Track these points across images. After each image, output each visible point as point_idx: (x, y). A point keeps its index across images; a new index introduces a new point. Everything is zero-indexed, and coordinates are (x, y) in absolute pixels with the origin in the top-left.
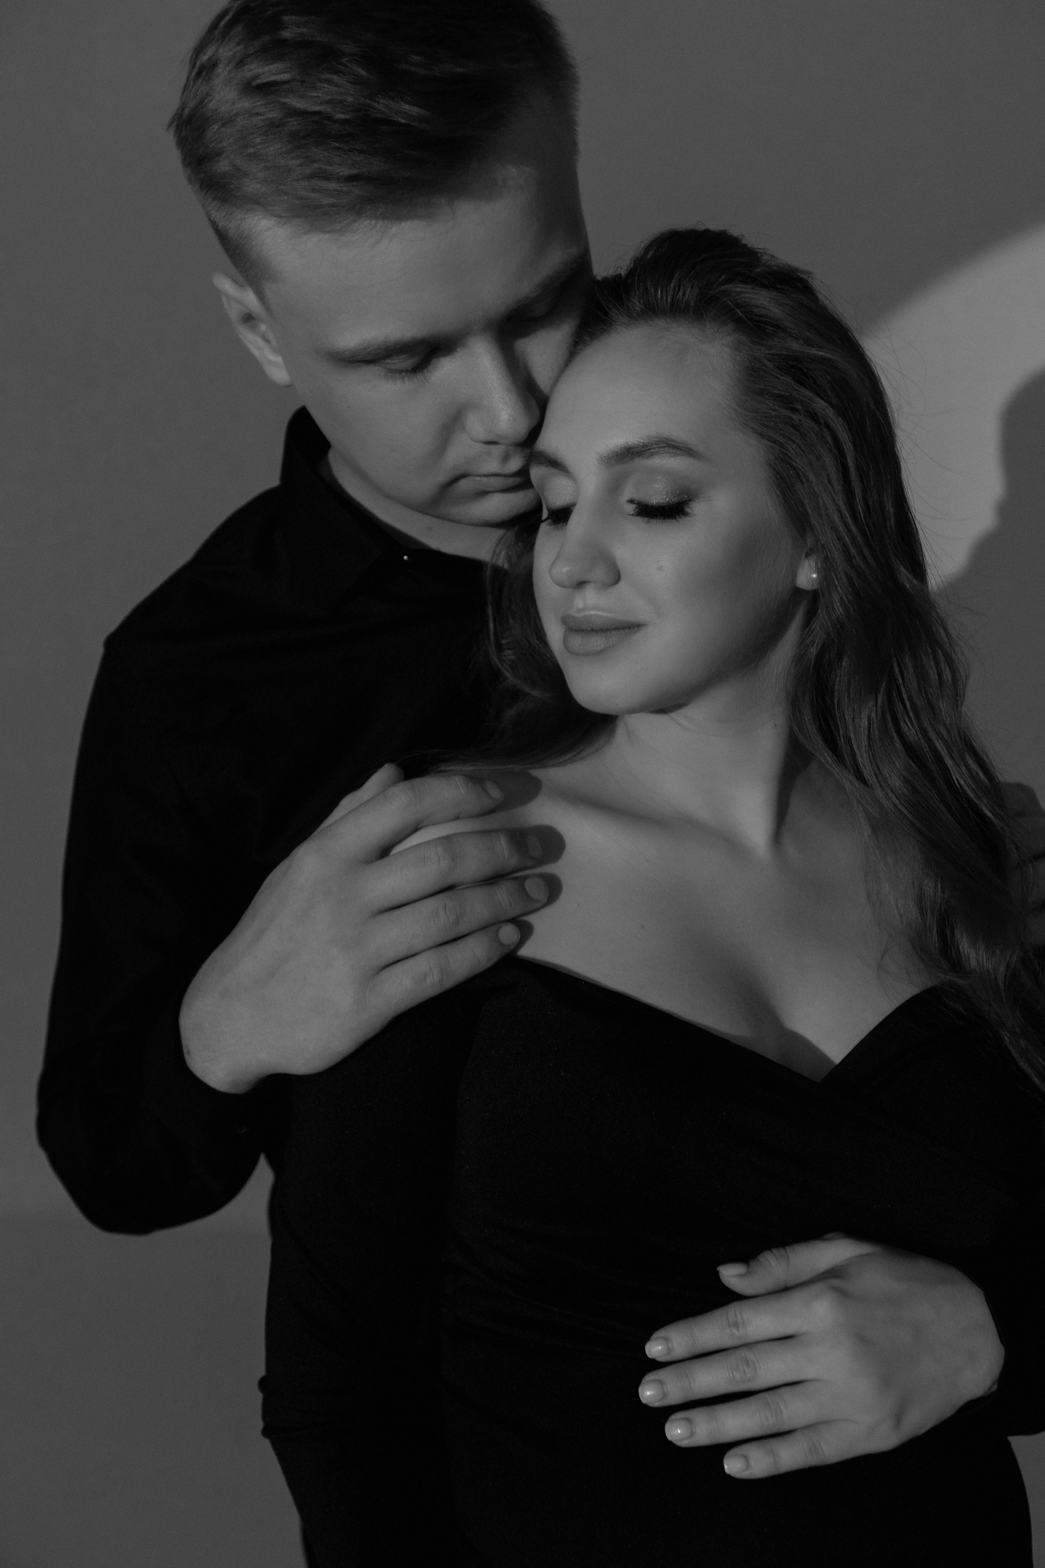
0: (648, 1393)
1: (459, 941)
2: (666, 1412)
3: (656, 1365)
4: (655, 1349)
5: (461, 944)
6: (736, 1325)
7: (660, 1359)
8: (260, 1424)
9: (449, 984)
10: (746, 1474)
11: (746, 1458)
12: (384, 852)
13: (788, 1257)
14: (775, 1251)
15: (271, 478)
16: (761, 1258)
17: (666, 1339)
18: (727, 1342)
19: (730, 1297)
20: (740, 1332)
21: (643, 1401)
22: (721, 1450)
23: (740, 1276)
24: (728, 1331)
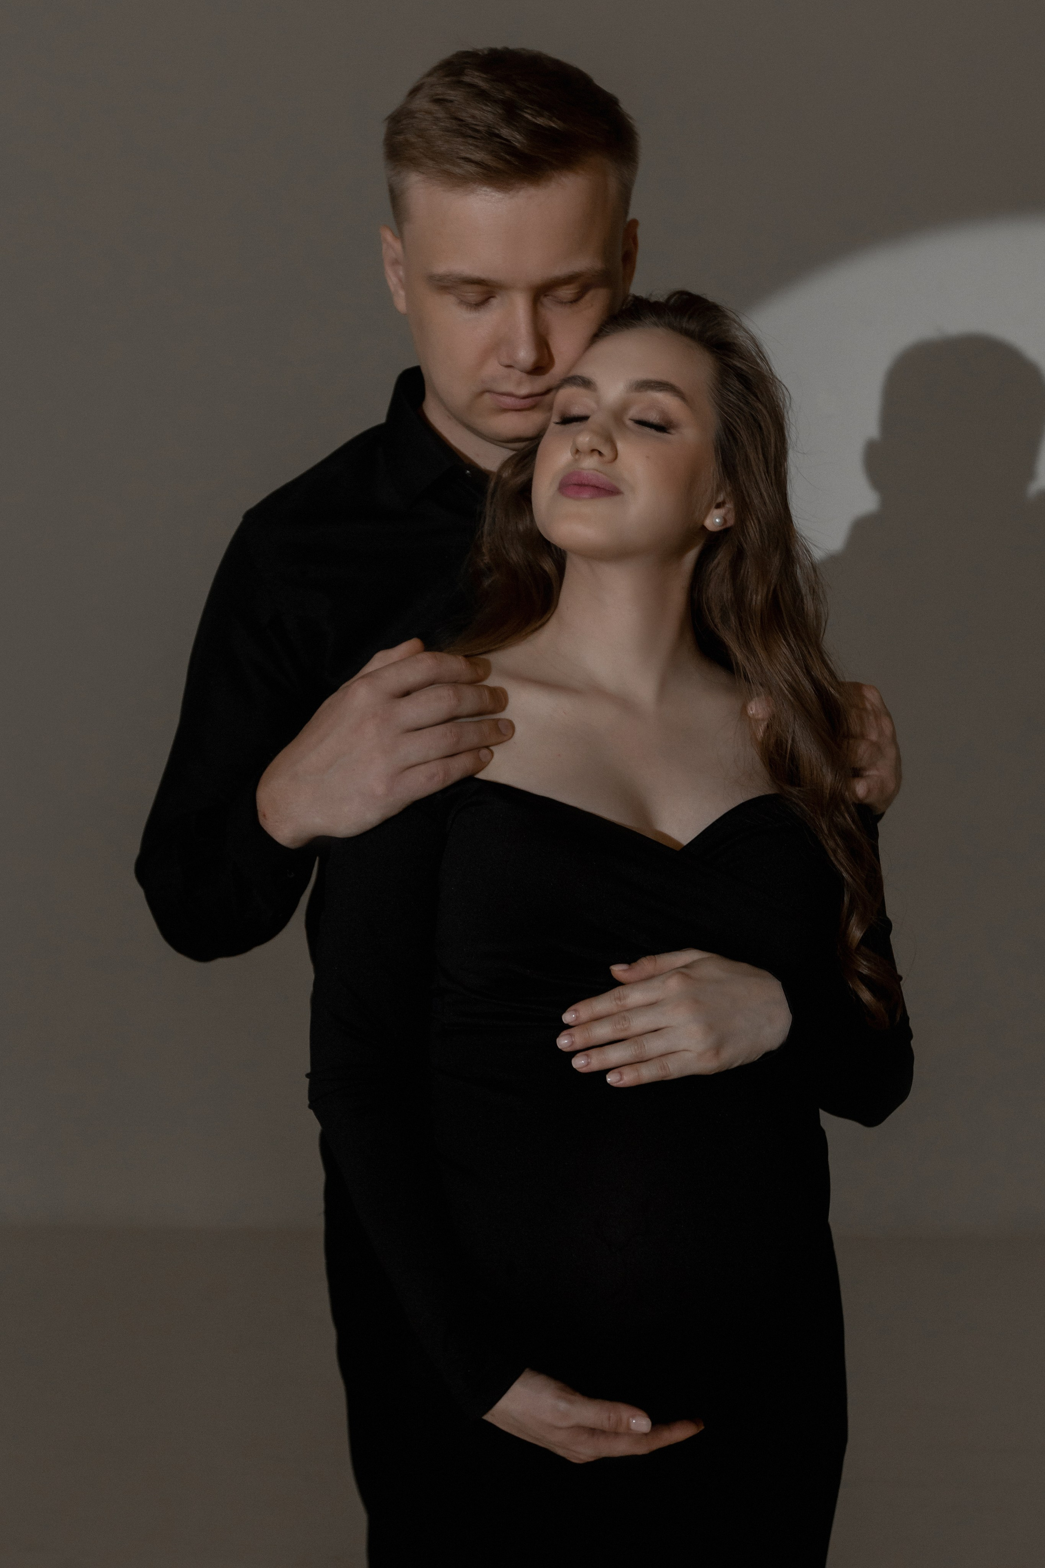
0: (563, 1042)
1: (455, 757)
2: (573, 1054)
3: (568, 1027)
4: (568, 1017)
5: (457, 758)
6: (620, 999)
7: (570, 1024)
8: (308, 1102)
9: (449, 782)
10: (621, 1084)
11: (621, 1074)
12: (406, 693)
13: (655, 960)
14: (648, 957)
15: (380, 417)
16: (639, 961)
17: (576, 1011)
18: (615, 1010)
19: (616, 984)
20: (622, 1003)
21: (559, 1047)
22: (604, 1072)
23: (624, 970)
24: (614, 1002)
